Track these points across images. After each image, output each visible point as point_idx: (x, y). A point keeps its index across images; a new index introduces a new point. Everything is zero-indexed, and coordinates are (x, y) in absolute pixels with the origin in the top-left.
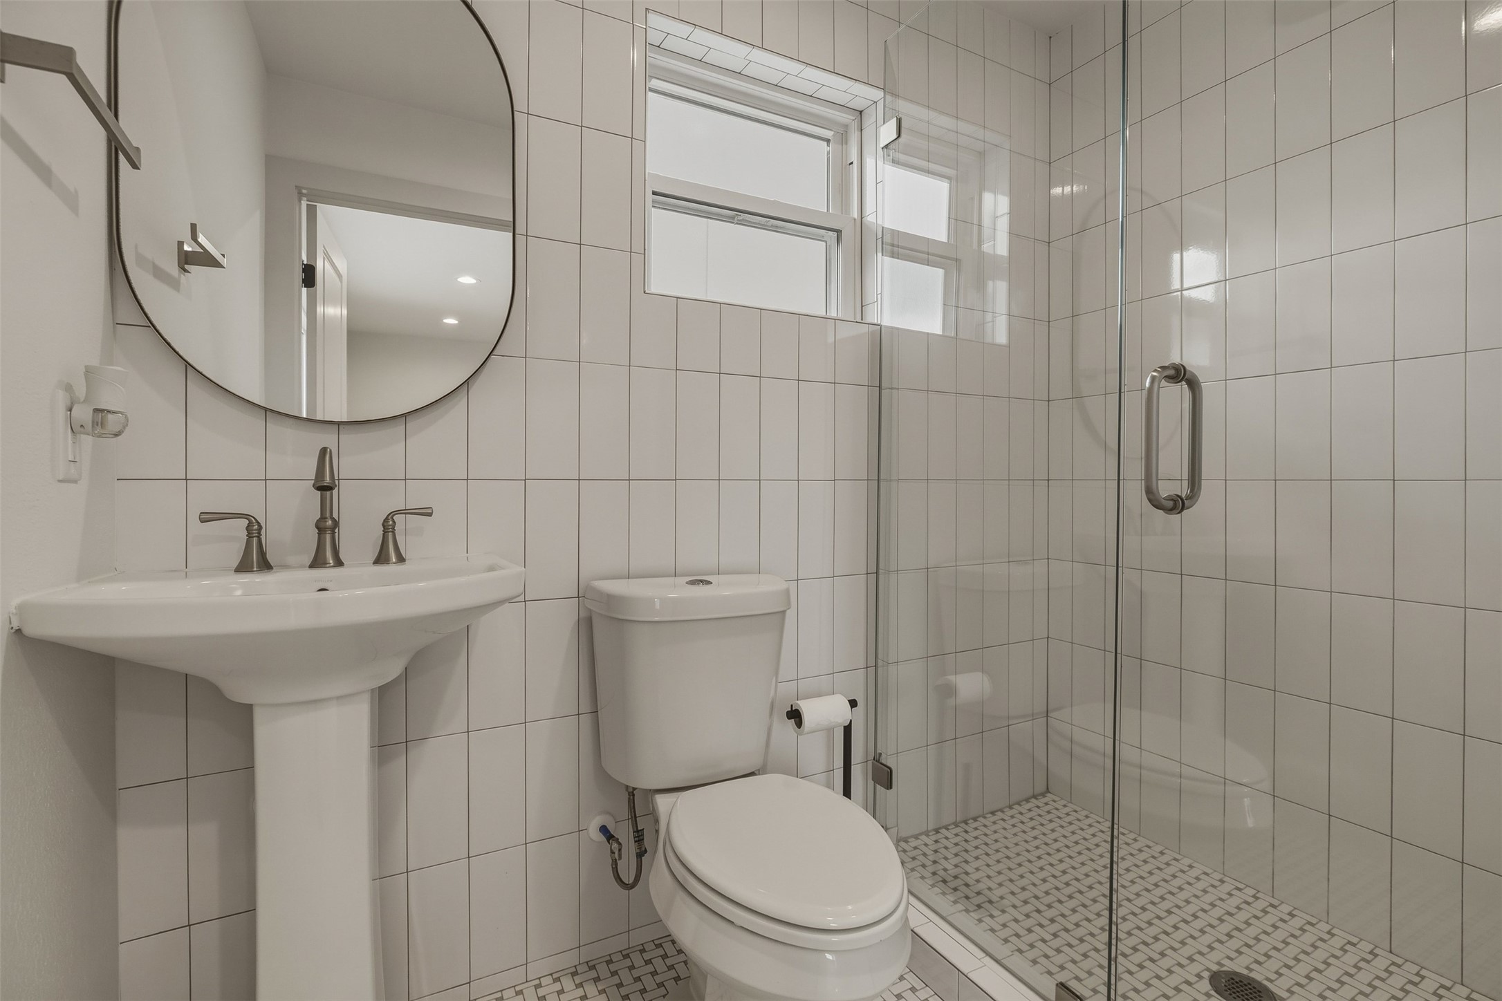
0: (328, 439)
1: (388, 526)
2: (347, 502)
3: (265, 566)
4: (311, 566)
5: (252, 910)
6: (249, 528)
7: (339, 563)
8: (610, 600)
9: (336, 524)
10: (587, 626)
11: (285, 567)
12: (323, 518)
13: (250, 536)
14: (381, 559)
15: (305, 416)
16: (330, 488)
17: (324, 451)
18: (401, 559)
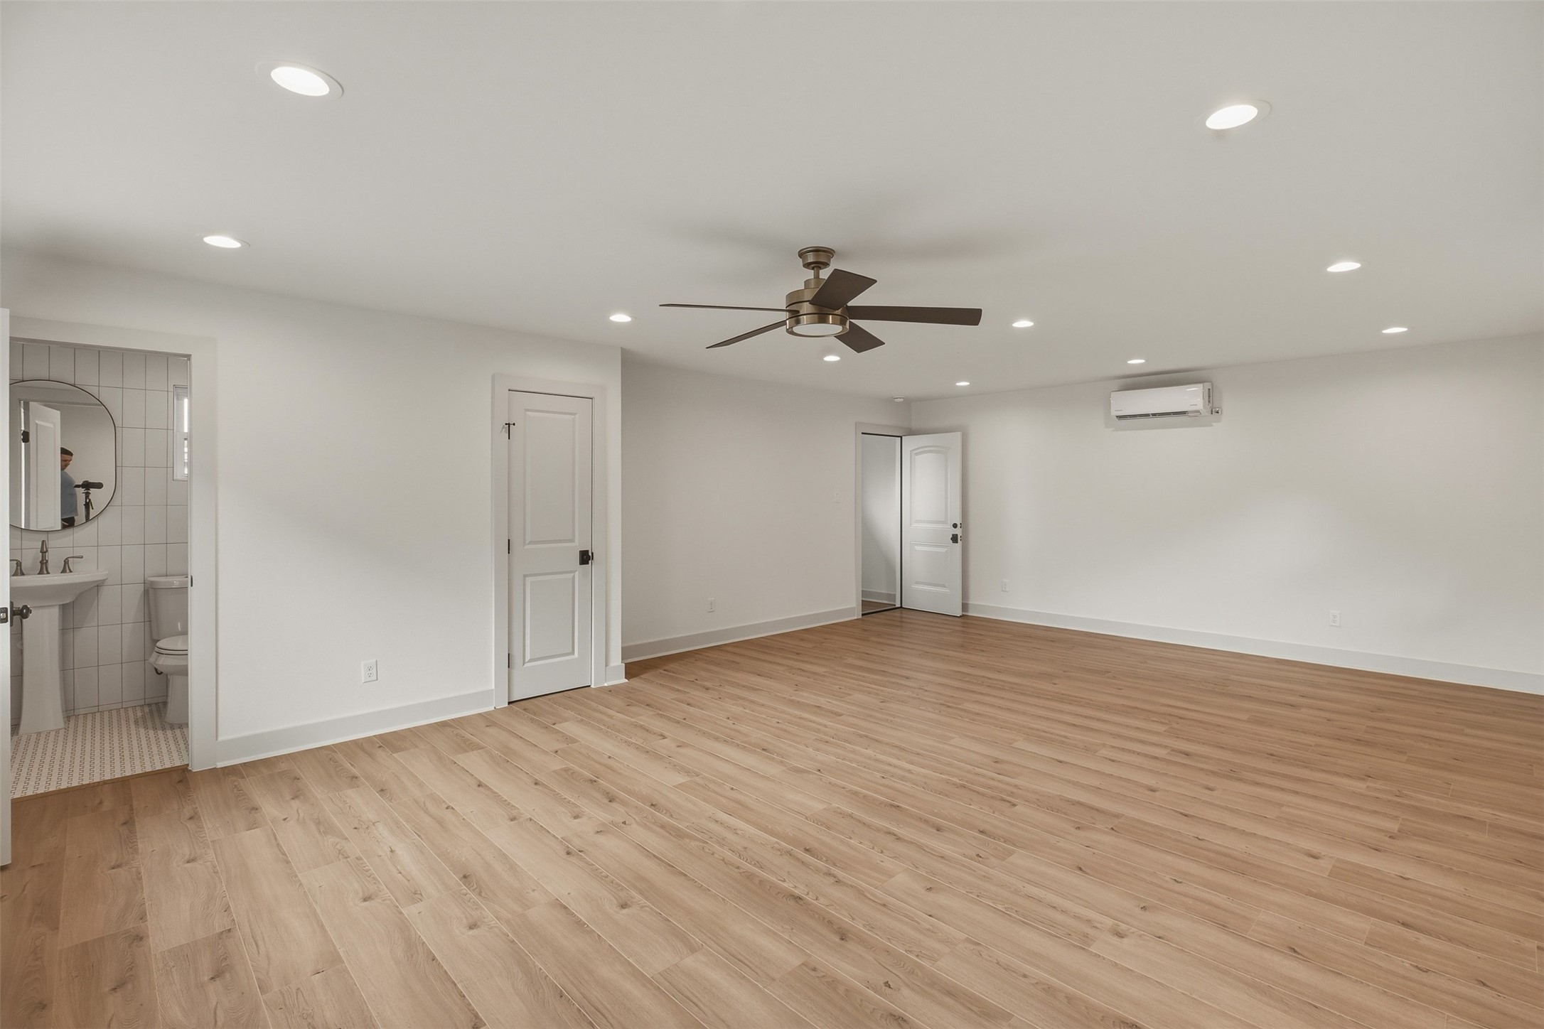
0: (43, 537)
1: (66, 562)
2: (51, 556)
3: (23, 574)
4: (39, 574)
5: (22, 676)
6: (17, 564)
7: (48, 573)
8: (152, 582)
9: (47, 561)
10: (146, 592)
11: (28, 574)
12: (42, 560)
13: (17, 566)
14: (64, 571)
15: (23, 527)
16: (45, 552)
17: (43, 541)
18: (71, 572)
